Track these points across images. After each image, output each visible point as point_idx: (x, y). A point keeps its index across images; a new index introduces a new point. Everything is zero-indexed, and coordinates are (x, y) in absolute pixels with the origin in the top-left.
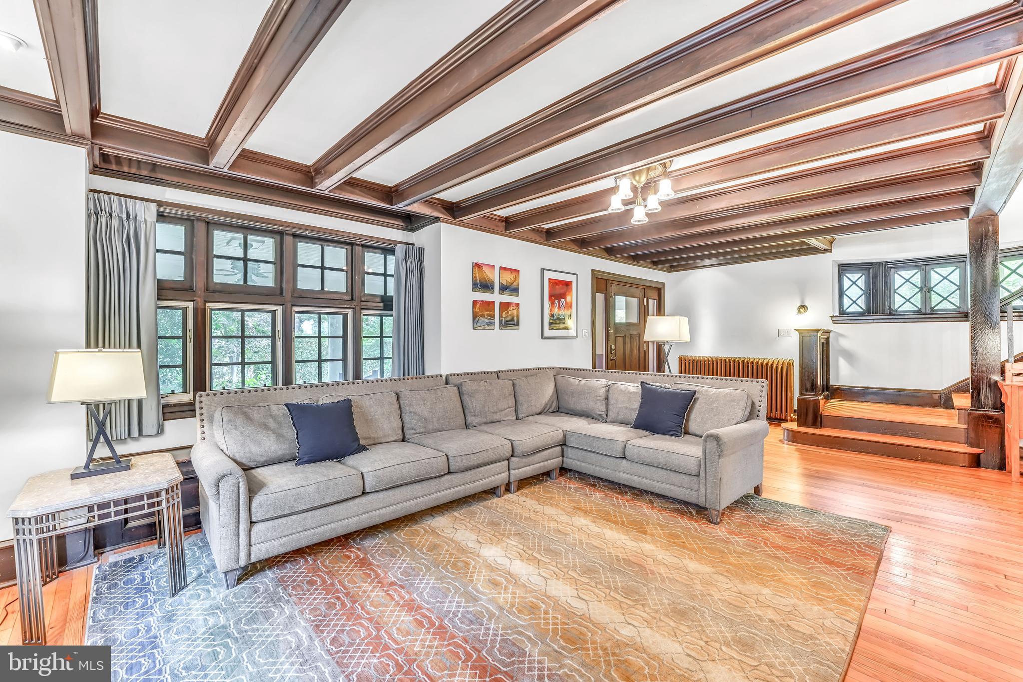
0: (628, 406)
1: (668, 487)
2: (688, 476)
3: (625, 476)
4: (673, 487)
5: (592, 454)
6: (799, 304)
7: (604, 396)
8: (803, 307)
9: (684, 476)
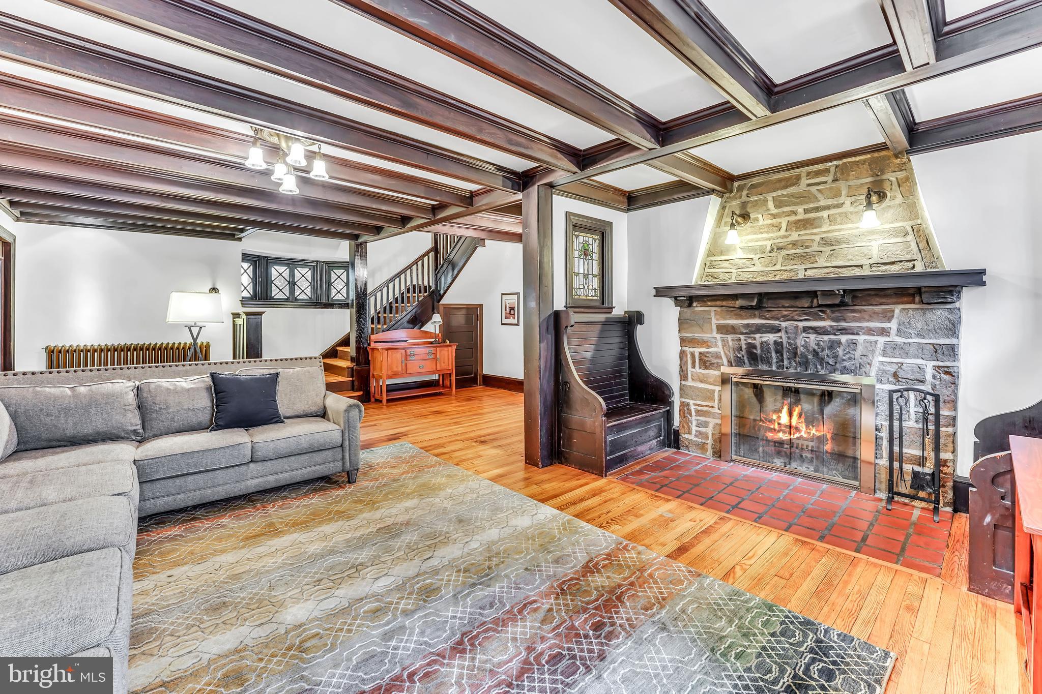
0: (191, 407)
1: (311, 469)
2: (330, 451)
3: (256, 481)
4: (316, 468)
5: (196, 477)
6: (211, 286)
7: (135, 404)
8: (214, 290)
9: (327, 452)
